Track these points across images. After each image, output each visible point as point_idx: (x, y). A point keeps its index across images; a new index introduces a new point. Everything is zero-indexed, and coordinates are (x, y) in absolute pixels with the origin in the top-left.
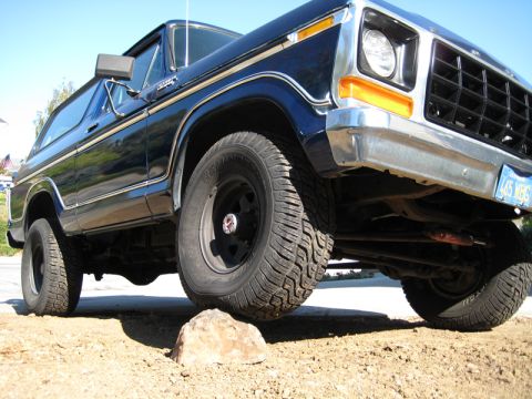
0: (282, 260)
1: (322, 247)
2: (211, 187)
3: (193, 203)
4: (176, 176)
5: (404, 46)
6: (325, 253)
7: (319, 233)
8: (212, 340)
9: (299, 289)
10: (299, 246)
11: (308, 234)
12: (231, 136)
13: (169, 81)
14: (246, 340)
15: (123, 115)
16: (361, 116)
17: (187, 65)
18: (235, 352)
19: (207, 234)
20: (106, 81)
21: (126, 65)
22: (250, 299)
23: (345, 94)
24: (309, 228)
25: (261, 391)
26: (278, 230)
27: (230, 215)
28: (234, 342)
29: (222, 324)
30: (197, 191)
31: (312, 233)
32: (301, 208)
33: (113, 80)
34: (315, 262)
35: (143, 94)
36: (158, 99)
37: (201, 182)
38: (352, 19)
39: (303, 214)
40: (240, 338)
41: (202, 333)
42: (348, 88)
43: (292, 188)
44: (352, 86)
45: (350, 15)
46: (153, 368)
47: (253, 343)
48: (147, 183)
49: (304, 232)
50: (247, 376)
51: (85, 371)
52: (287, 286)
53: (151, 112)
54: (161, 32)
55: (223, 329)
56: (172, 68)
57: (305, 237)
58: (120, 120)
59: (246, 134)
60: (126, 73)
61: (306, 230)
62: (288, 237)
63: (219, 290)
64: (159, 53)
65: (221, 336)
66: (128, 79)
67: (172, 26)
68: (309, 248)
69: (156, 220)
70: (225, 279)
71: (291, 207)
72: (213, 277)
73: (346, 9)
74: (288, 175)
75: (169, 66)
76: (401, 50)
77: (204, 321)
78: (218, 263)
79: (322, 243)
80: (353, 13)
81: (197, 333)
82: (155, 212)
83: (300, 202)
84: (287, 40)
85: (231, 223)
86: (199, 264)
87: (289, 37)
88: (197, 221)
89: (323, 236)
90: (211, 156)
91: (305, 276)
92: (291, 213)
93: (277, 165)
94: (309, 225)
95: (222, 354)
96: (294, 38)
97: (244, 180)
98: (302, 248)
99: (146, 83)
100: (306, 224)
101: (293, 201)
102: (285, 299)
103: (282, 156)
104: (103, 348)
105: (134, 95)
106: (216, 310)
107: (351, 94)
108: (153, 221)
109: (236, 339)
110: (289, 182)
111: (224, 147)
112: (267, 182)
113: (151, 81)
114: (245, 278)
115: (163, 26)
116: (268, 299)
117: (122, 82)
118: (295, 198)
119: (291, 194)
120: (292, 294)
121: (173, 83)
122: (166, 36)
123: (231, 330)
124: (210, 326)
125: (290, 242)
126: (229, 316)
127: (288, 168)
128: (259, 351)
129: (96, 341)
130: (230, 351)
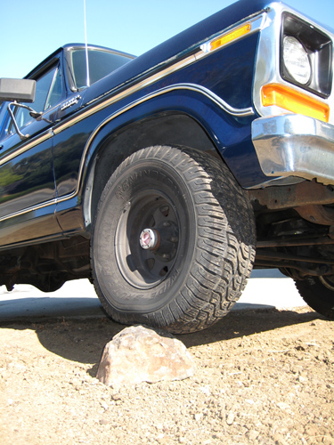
0: (209, 275)
1: (245, 258)
2: (124, 203)
3: (107, 219)
4: (87, 192)
5: (317, 53)
6: (249, 265)
7: (243, 245)
8: (138, 358)
9: (225, 302)
10: (225, 259)
11: (233, 247)
12: (143, 150)
13: (73, 101)
14: (173, 357)
15: (27, 136)
16: (287, 124)
17: (88, 84)
18: (163, 369)
19: (123, 249)
20: (9, 104)
21: (28, 88)
22: (177, 316)
23: (268, 102)
24: (234, 241)
25: (202, 415)
26: (203, 245)
27: (146, 230)
28: (161, 359)
29: (147, 342)
30: (110, 207)
31: (237, 245)
32: (225, 222)
33: (15, 102)
34: (240, 274)
35: (45, 115)
36: (62, 119)
37: (114, 198)
38: (271, 24)
39: (227, 227)
40: (167, 354)
41: (129, 352)
42: (270, 96)
43: (214, 201)
44: (274, 93)
45: (269, 20)
46: (81, 392)
47: (181, 359)
48: (56, 201)
49: (229, 245)
50: (180, 396)
51: (11, 401)
52: (214, 301)
53: (56, 131)
54: (59, 56)
55: (149, 346)
56: (74, 89)
57: (231, 250)
58: (24, 141)
59: (159, 148)
60: (28, 95)
61: (232, 243)
62: (215, 251)
63: (142, 308)
64: (59, 75)
65: (148, 353)
66: (30, 101)
67: (69, 49)
68: (235, 260)
69: (67, 236)
70: (147, 295)
71: (216, 220)
72: (134, 294)
73: (264, 14)
74: (209, 187)
75: (70, 86)
76: (315, 56)
77: (130, 340)
78: (137, 278)
79: (246, 255)
80: (272, 17)
81: (123, 351)
82: (65, 229)
83: (223, 215)
84: (200, 50)
85: (149, 238)
86: (117, 280)
87: (201, 47)
88: (111, 238)
89: (247, 248)
90: (122, 172)
91: (230, 289)
92: (216, 226)
93: (197, 178)
94: (234, 238)
95: (150, 372)
96: (207, 48)
97: (160, 194)
98: (229, 261)
99: (47, 105)
100: (231, 237)
101: (217, 214)
102: (211, 313)
103: (201, 168)
104: (25, 368)
105: (37, 116)
106: (140, 327)
107: (274, 102)
108: (63, 236)
109: (164, 355)
110: (211, 194)
111: (136, 161)
112: (188, 195)
113: (52, 102)
114: (169, 294)
115: (61, 50)
116: (195, 314)
117: (23, 105)
118: (218, 211)
119: (214, 208)
120: (217, 308)
121: (76, 101)
122: (65, 59)
123: (157, 347)
124: (136, 344)
125: (217, 256)
126: (154, 332)
127: (208, 181)
128: (187, 367)
129: (16, 359)
130: (158, 368)
